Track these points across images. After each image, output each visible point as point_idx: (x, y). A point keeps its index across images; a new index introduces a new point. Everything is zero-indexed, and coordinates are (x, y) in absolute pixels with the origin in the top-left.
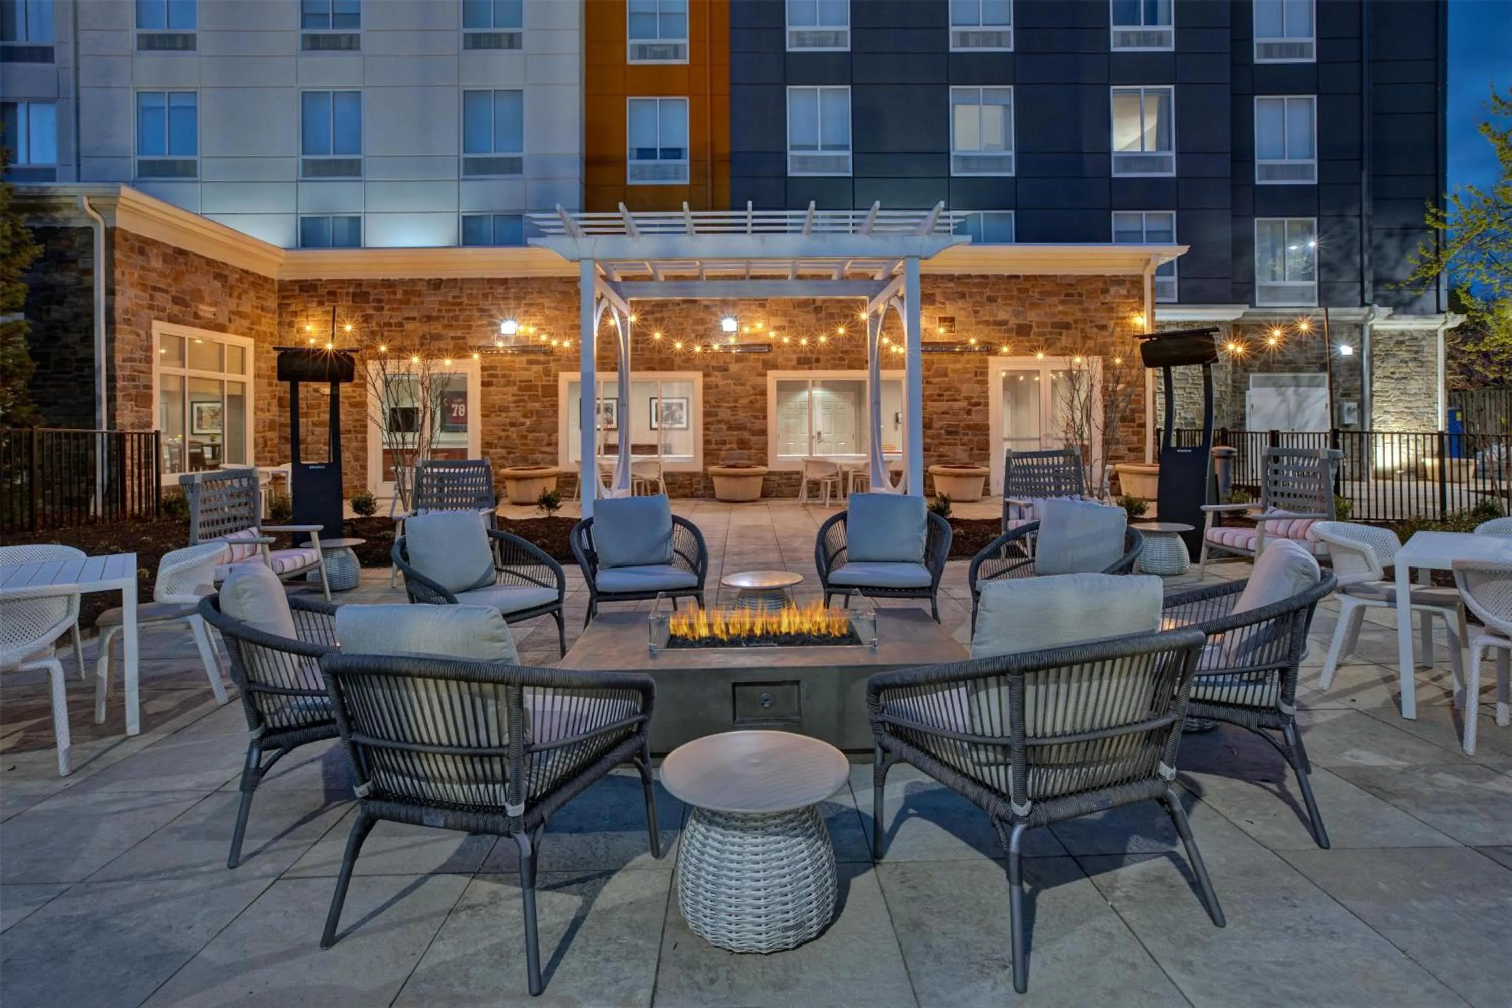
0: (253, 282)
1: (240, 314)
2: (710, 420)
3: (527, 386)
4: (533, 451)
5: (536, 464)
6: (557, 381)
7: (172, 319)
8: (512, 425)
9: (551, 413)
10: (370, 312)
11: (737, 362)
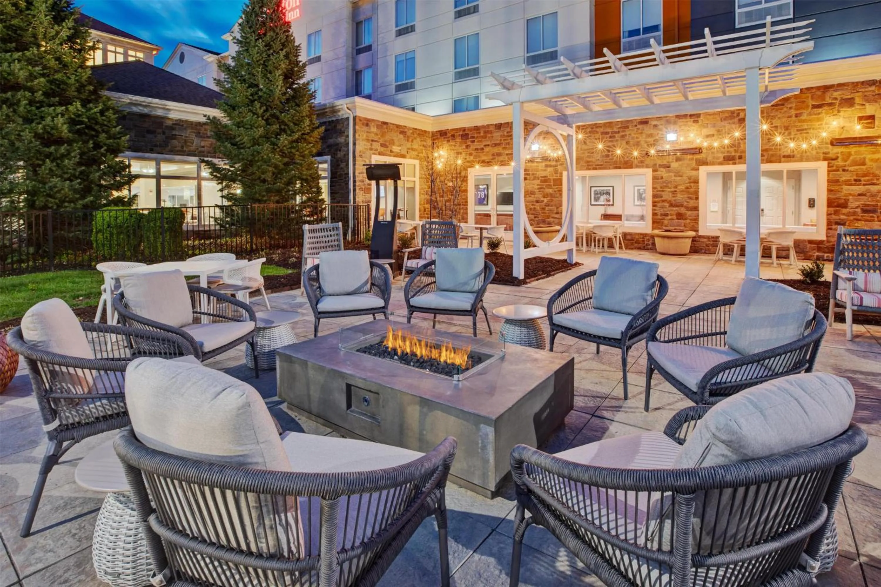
0: (419, 134)
1: (412, 149)
2: (656, 200)
3: (545, 180)
4: (548, 217)
5: (550, 224)
6: (562, 176)
7: (380, 154)
8: (537, 202)
9: (558, 195)
10: (469, 143)
11: (677, 161)
